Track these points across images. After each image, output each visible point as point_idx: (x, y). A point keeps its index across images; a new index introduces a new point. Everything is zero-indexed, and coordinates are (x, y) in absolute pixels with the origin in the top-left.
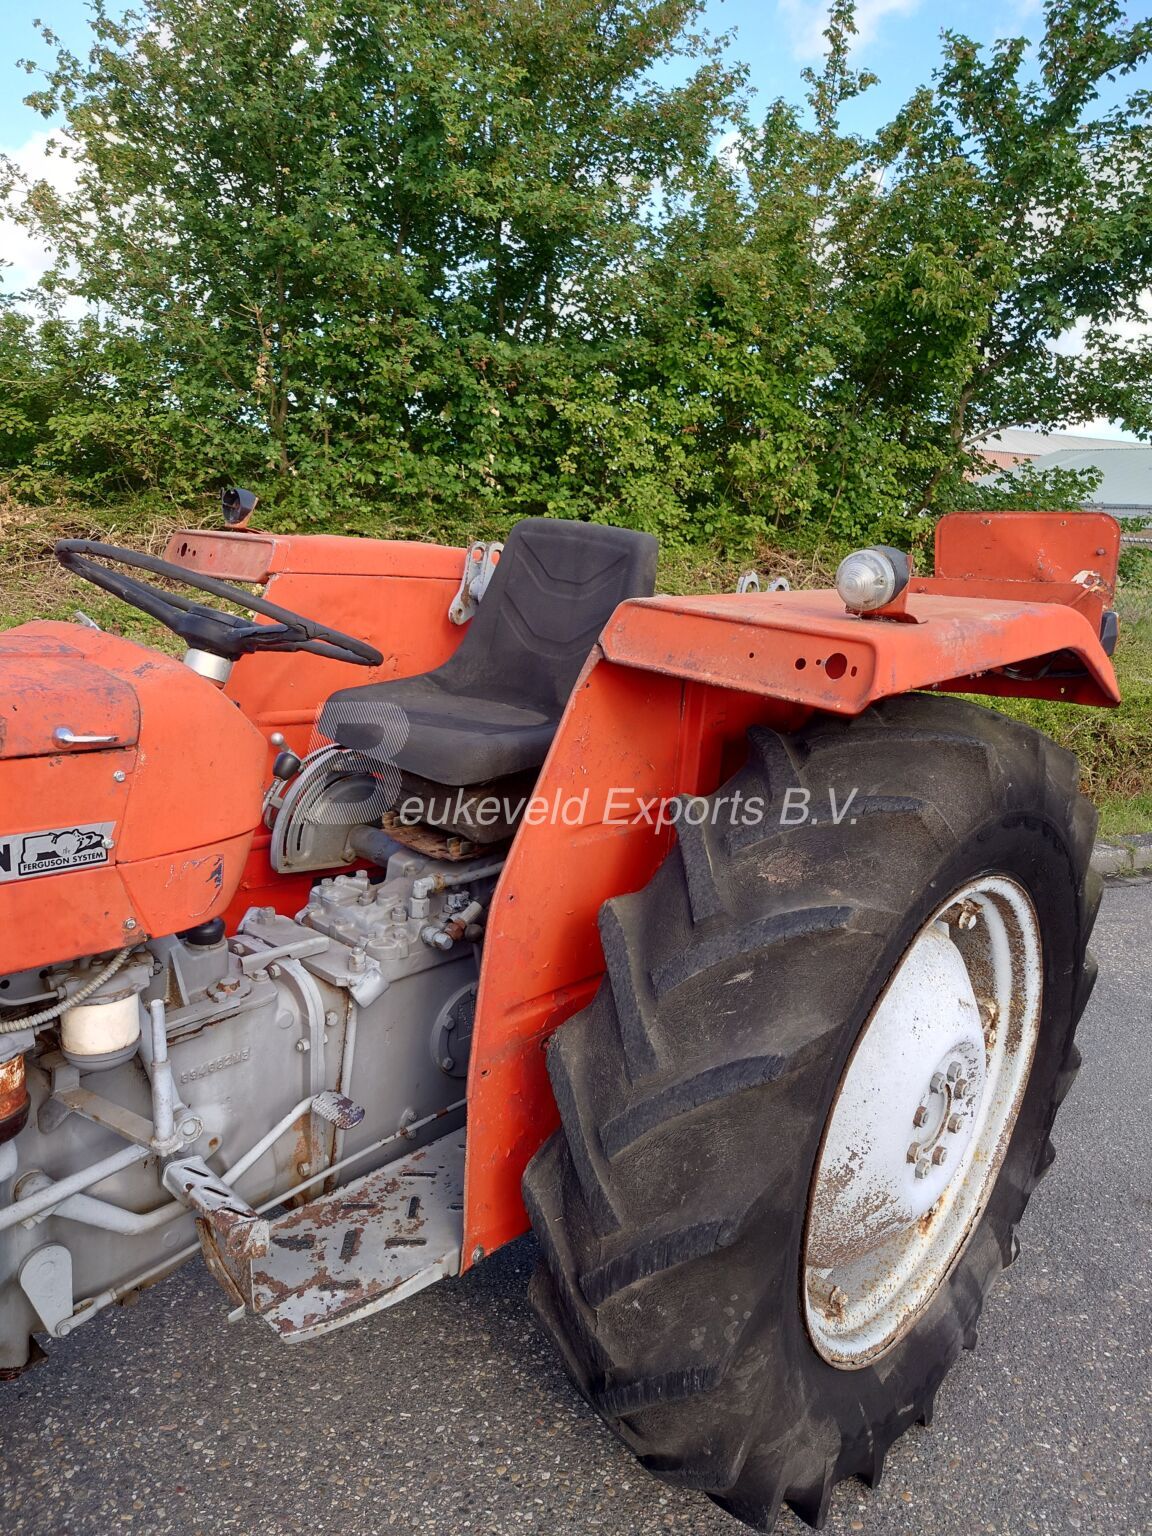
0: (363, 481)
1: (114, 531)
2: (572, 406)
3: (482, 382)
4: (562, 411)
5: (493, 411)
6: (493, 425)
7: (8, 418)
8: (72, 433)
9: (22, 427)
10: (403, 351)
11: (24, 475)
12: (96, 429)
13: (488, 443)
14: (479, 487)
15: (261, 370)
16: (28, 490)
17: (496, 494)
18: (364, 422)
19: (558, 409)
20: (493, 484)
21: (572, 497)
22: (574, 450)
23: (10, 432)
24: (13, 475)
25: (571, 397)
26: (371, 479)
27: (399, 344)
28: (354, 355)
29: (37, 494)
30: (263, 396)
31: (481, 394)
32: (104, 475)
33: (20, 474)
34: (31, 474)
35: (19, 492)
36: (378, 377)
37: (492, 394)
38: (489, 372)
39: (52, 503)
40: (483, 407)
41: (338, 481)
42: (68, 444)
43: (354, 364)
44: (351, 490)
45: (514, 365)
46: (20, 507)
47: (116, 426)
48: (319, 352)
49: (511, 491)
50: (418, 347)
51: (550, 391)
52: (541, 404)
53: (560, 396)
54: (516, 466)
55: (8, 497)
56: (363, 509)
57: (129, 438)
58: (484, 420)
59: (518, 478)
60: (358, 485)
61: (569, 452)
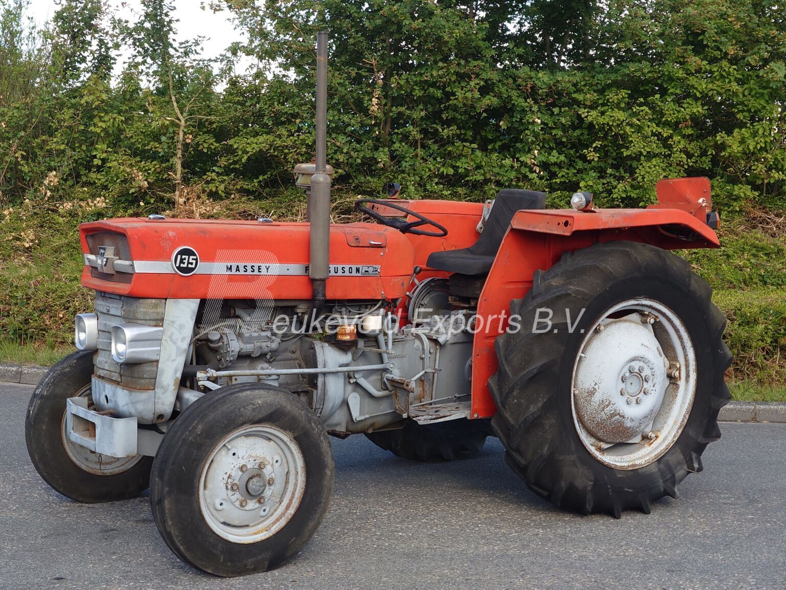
0: (445, 173)
1: (272, 215)
2: (594, 113)
3: (528, 100)
4: (586, 117)
5: (536, 120)
6: (536, 129)
7: (204, 142)
8: (248, 149)
9: (213, 147)
10: (472, 83)
11: (212, 179)
12: (265, 147)
13: (533, 142)
14: (528, 174)
15: (375, 101)
16: (214, 189)
17: (541, 178)
18: (445, 133)
19: (583, 116)
20: (538, 171)
21: (599, 178)
22: (597, 144)
23: (205, 151)
24: (204, 180)
25: (593, 106)
26: (451, 171)
27: (470, 78)
28: (439, 88)
29: (220, 192)
30: (376, 118)
31: (528, 109)
32: (266, 177)
33: (209, 179)
34: (216, 178)
35: (208, 191)
36: (455, 102)
37: (535, 108)
38: (533, 93)
39: (228, 198)
40: (529, 117)
41: (428, 174)
42: (246, 157)
43: (439, 94)
44: (436, 180)
45: (550, 88)
46: (208, 201)
47: (278, 142)
48: (415, 87)
49: (553, 175)
50: (483, 79)
51: (578, 103)
52: (572, 113)
53: (585, 107)
54: (554, 157)
55: (202, 195)
56: (445, 193)
57: (286, 151)
58: (530, 127)
59: (560, 165)
60: (441, 176)
61: (594, 145)
